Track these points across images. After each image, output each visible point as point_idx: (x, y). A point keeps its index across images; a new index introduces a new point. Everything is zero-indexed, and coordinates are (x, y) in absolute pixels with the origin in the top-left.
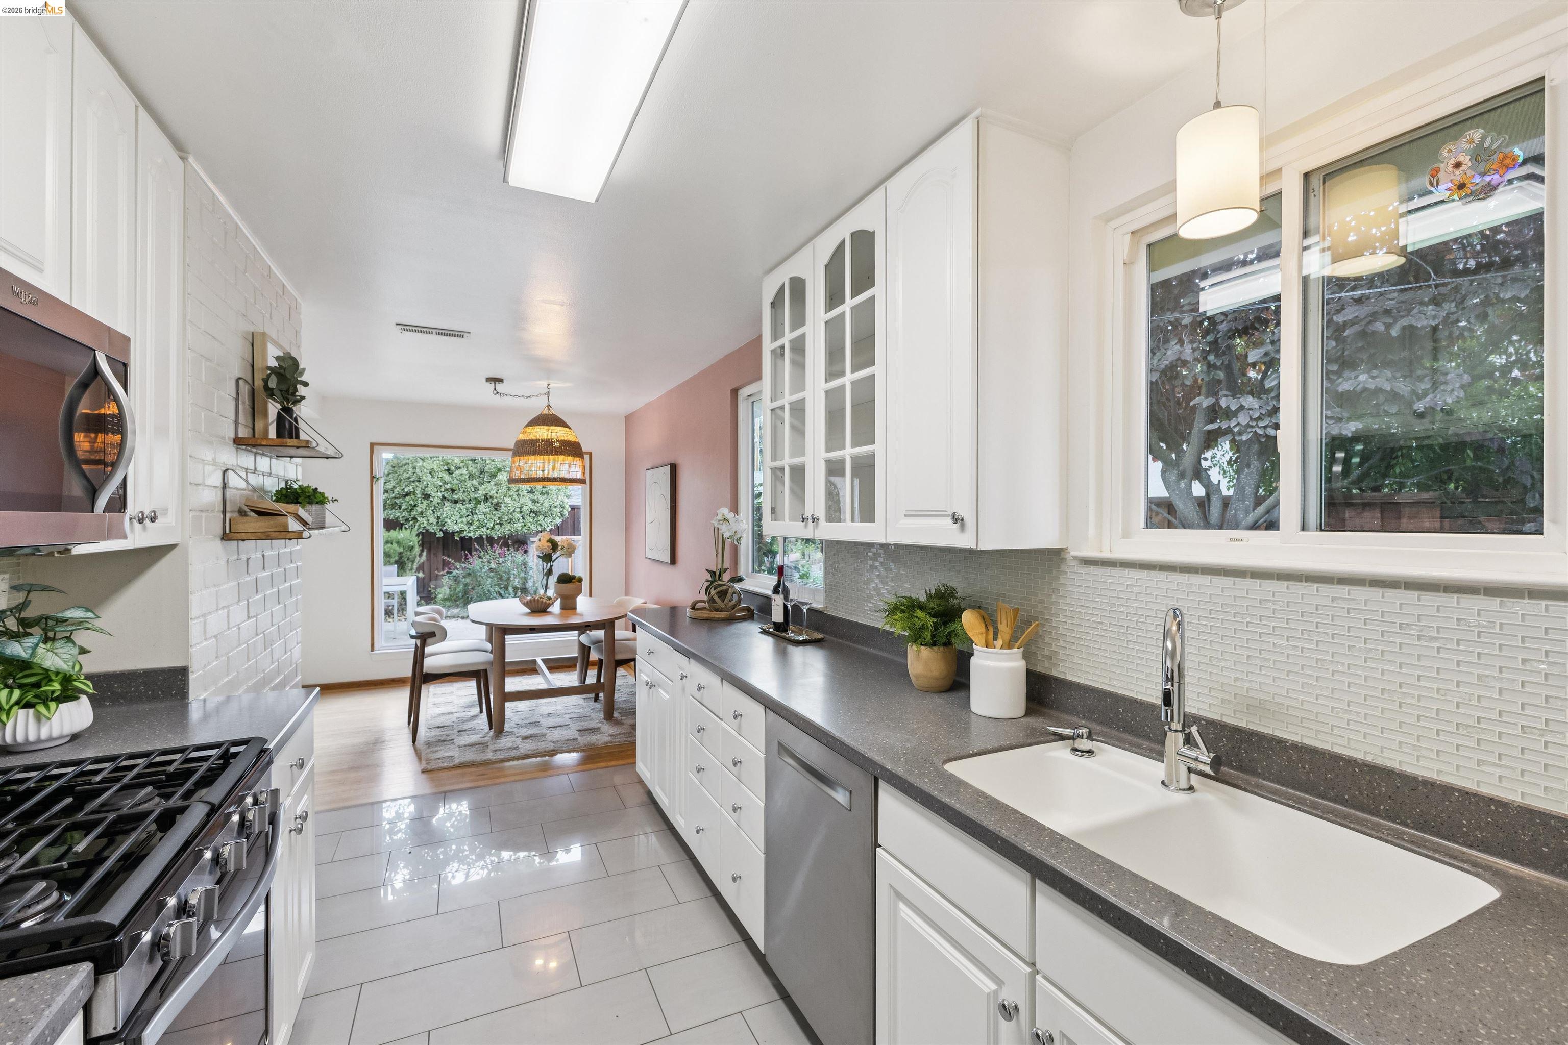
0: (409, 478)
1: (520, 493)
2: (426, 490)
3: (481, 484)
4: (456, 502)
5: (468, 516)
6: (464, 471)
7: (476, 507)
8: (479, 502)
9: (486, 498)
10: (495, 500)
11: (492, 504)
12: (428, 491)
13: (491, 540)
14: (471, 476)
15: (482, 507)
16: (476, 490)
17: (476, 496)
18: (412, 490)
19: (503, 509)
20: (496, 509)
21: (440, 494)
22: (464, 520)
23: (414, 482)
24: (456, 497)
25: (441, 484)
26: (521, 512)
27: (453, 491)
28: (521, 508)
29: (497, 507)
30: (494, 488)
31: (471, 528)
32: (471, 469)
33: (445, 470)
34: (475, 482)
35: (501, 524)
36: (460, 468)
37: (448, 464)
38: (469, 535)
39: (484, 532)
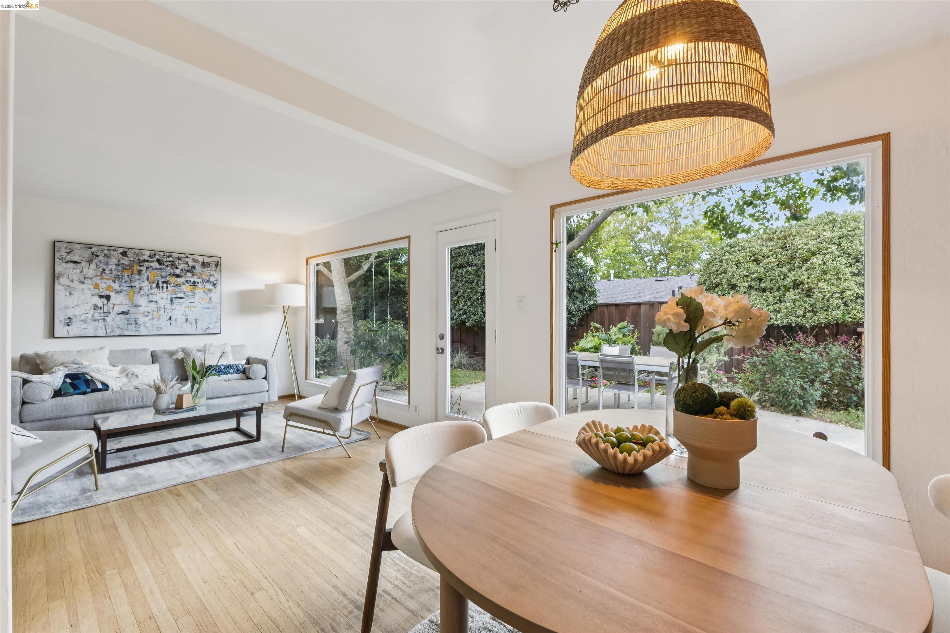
0: (717, 271)
1: (841, 276)
2: (732, 280)
3: (790, 270)
4: (764, 290)
5: (776, 303)
6: (772, 259)
7: (784, 295)
8: (788, 290)
9: (796, 285)
10: (806, 286)
11: (803, 290)
12: (734, 281)
13: (802, 328)
14: (780, 264)
15: (791, 295)
16: (785, 277)
17: (785, 283)
18: (719, 282)
19: (817, 295)
20: (808, 296)
21: (746, 284)
22: (771, 308)
23: (721, 274)
24: (762, 285)
25: (747, 274)
26: (843, 298)
27: (760, 280)
28: (842, 293)
29: (809, 293)
30: (804, 272)
31: (779, 316)
32: (780, 256)
33: (753, 261)
34: (784, 270)
35: (815, 312)
36: (768, 257)
37: (756, 254)
38: (776, 323)
39: (792, 320)
